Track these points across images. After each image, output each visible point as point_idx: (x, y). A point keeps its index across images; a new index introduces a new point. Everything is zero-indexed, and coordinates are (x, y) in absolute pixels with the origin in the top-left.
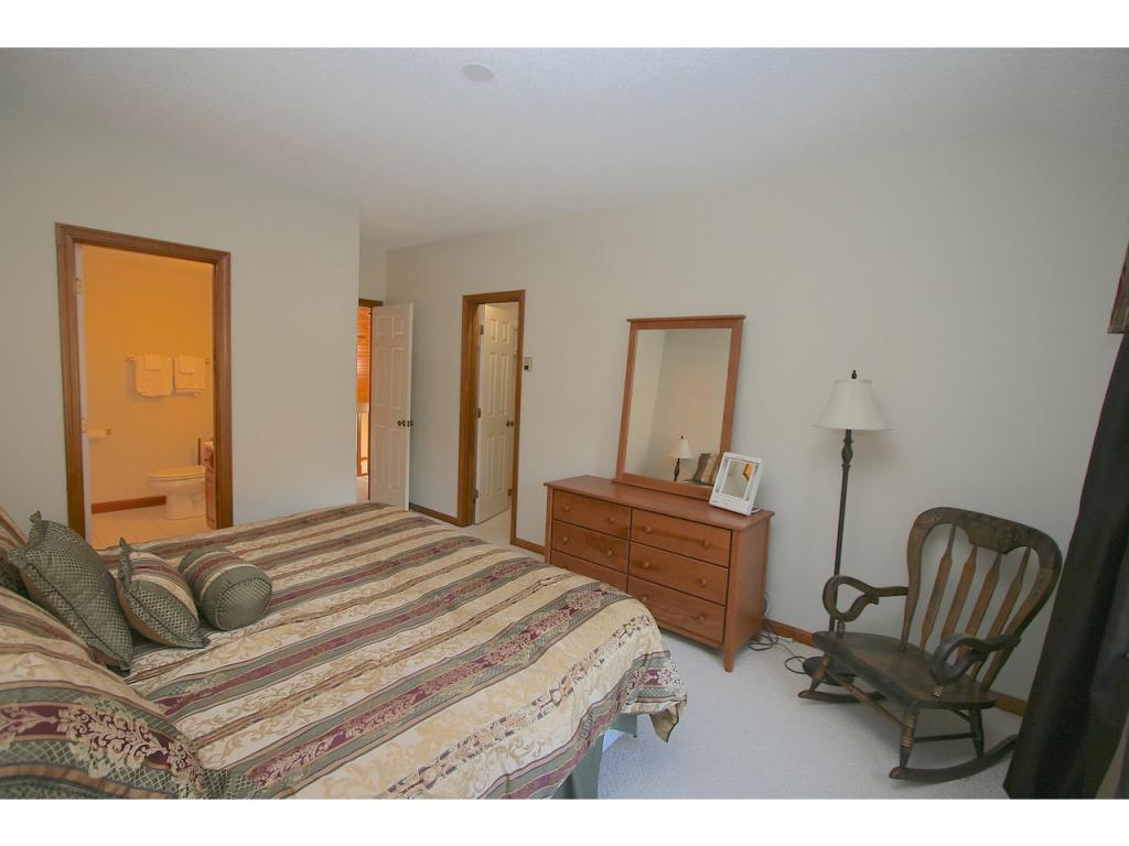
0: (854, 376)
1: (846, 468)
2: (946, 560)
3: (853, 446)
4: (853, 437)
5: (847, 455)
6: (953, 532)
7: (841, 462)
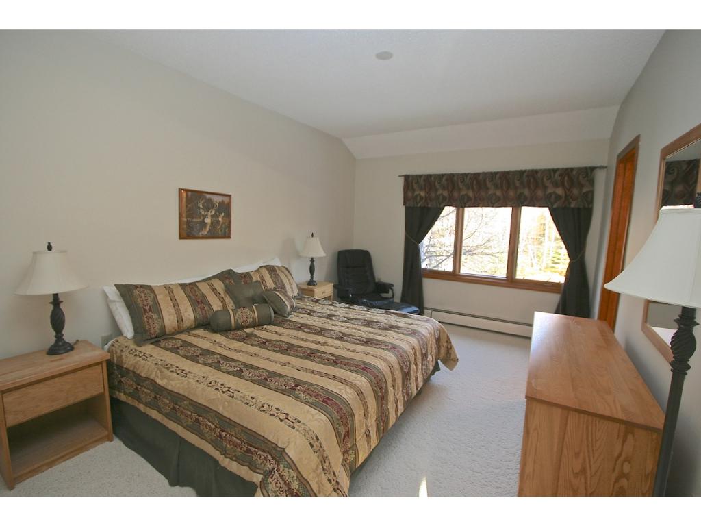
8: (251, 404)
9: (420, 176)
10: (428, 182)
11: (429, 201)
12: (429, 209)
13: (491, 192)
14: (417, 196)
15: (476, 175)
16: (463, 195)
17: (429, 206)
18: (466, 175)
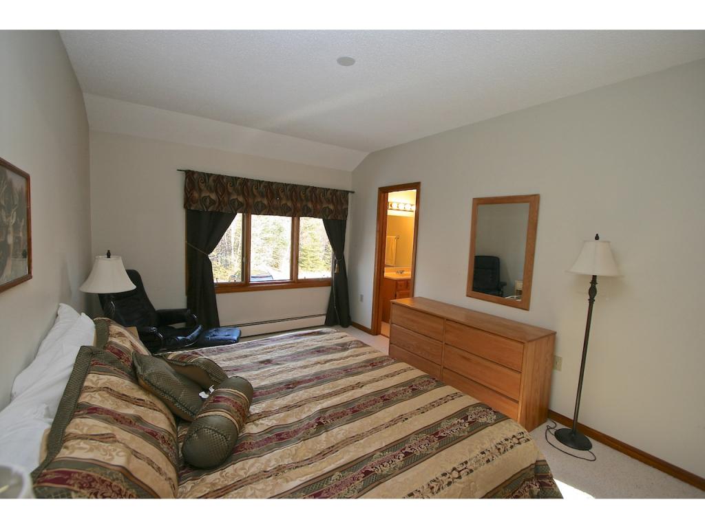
8: (490, 458)
9: (209, 175)
10: (220, 183)
11: (223, 206)
12: (222, 213)
13: (284, 202)
14: (205, 198)
15: (270, 184)
16: (258, 202)
17: (223, 211)
18: (260, 182)
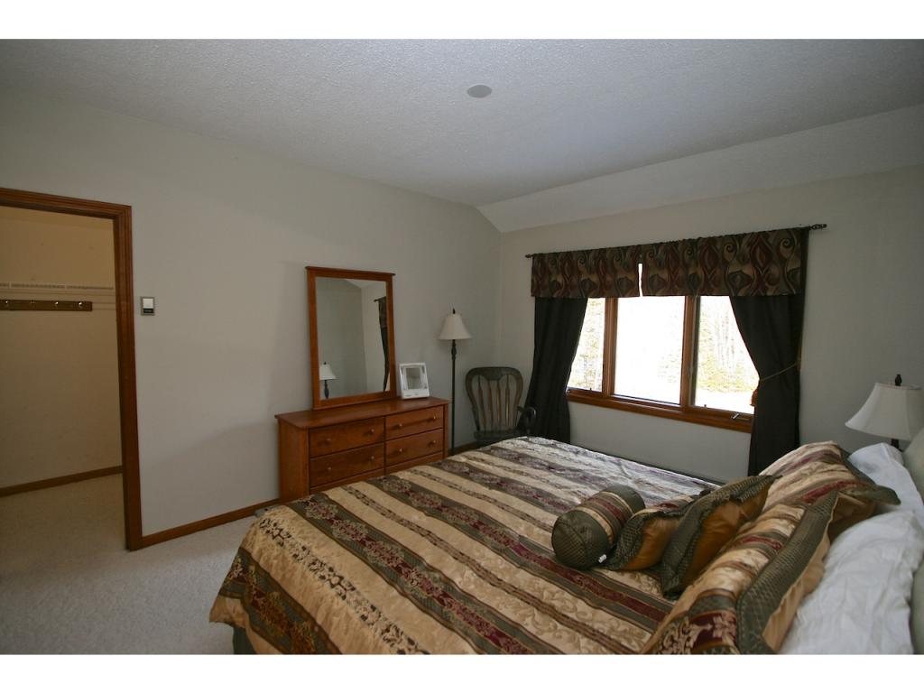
0: (454, 312)
1: (454, 358)
2: (480, 390)
3: (456, 347)
4: (456, 343)
5: (454, 352)
6: (479, 379)
7: (451, 356)
